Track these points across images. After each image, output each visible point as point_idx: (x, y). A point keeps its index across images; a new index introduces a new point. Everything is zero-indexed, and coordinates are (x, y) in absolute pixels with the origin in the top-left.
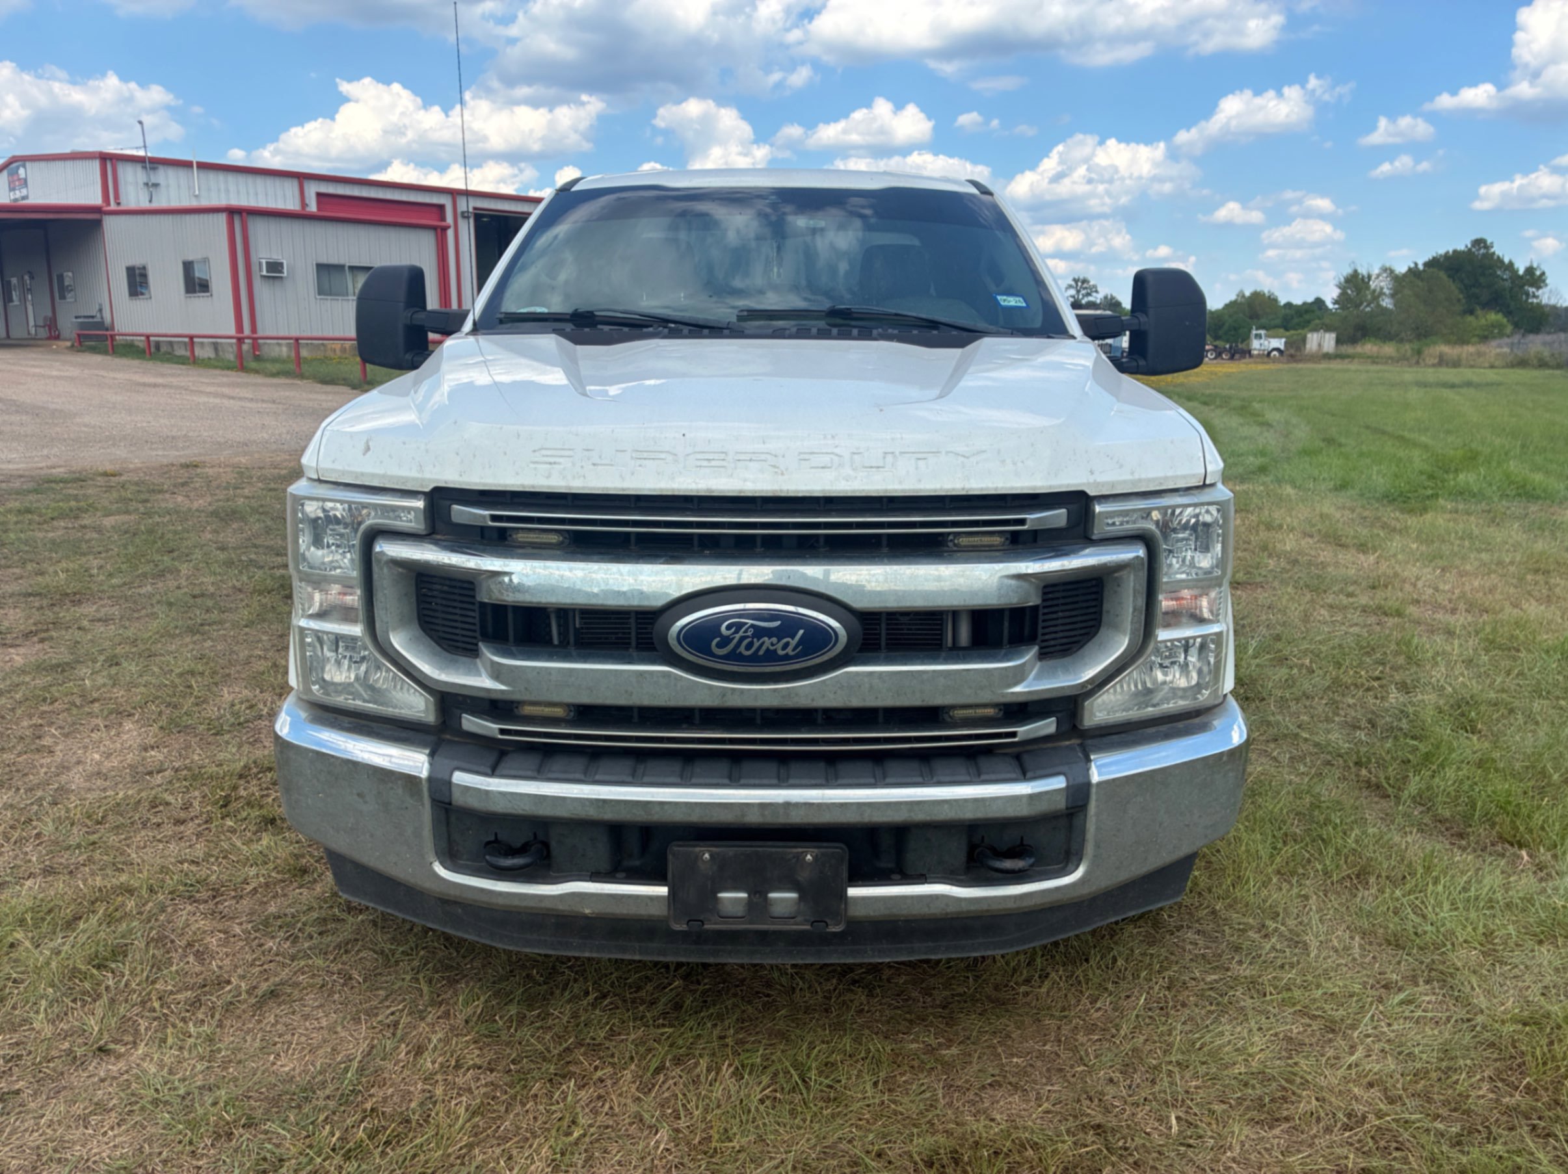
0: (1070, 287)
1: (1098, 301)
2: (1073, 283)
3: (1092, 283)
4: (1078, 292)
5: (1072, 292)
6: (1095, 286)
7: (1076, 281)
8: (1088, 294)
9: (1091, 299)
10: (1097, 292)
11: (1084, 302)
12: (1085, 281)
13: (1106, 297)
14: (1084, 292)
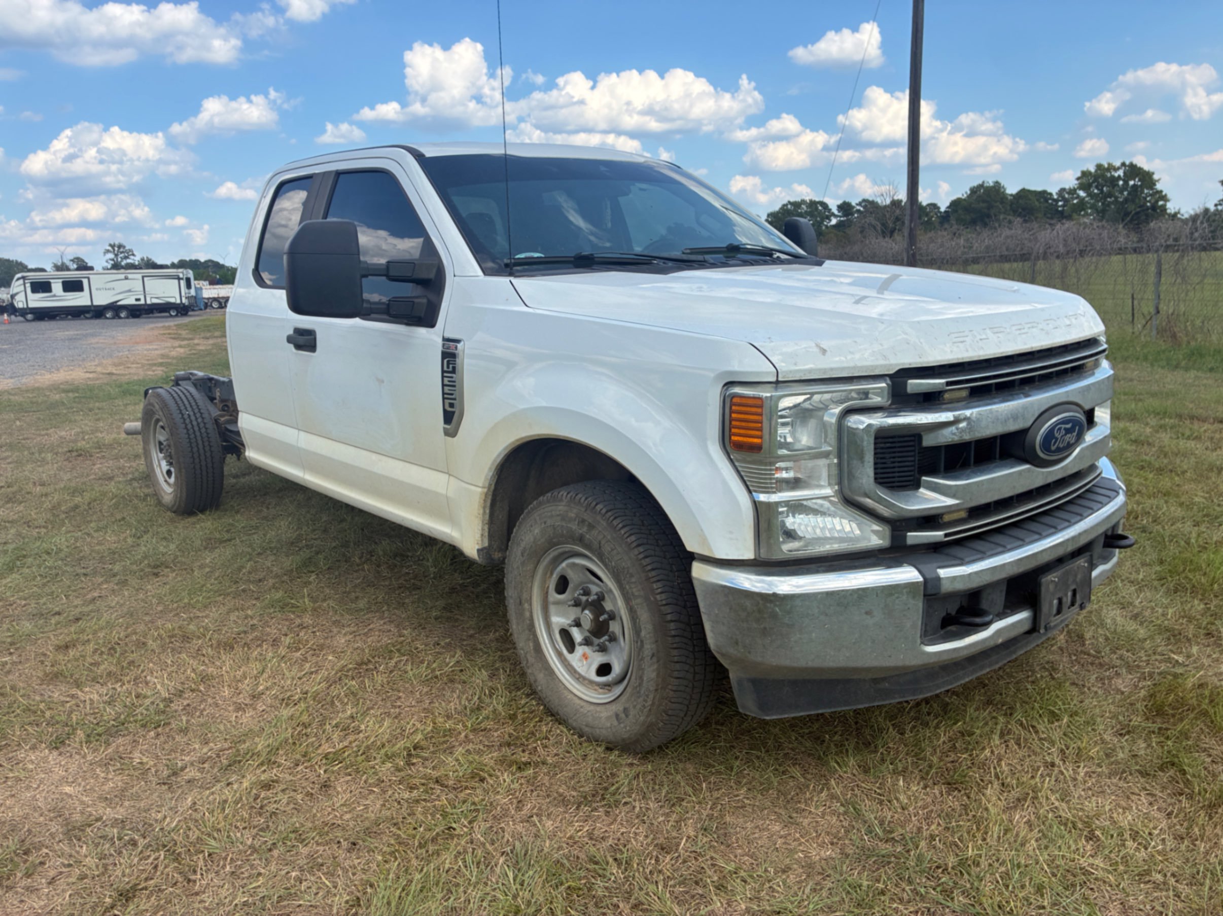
0: (108, 251)
1: (137, 263)
2: (110, 248)
3: (127, 248)
4: (116, 255)
5: (111, 256)
6: (130, 250)
7: (112, 246)
8: (126, 258)
9: (129, 261)
10: (133, 255)
11: (123, 263)
12: (120, 246)
13: (142, 259)
14: (122, 255)
